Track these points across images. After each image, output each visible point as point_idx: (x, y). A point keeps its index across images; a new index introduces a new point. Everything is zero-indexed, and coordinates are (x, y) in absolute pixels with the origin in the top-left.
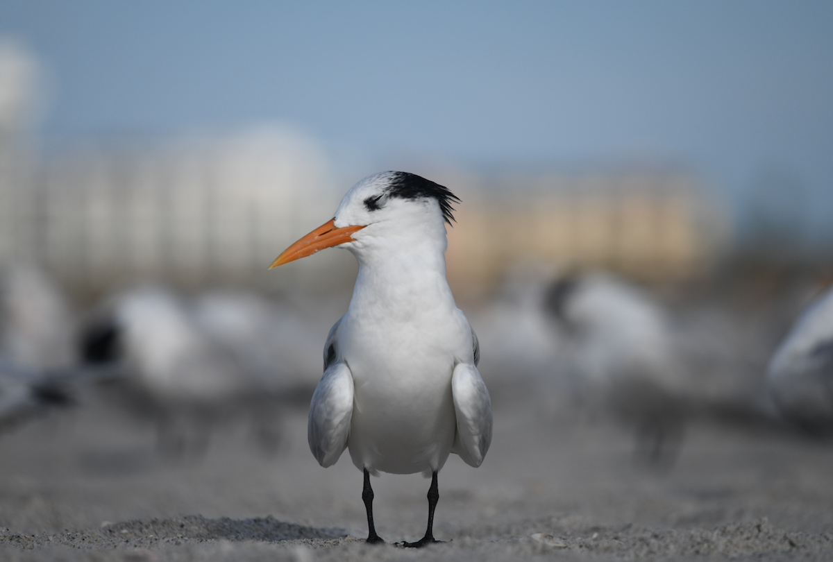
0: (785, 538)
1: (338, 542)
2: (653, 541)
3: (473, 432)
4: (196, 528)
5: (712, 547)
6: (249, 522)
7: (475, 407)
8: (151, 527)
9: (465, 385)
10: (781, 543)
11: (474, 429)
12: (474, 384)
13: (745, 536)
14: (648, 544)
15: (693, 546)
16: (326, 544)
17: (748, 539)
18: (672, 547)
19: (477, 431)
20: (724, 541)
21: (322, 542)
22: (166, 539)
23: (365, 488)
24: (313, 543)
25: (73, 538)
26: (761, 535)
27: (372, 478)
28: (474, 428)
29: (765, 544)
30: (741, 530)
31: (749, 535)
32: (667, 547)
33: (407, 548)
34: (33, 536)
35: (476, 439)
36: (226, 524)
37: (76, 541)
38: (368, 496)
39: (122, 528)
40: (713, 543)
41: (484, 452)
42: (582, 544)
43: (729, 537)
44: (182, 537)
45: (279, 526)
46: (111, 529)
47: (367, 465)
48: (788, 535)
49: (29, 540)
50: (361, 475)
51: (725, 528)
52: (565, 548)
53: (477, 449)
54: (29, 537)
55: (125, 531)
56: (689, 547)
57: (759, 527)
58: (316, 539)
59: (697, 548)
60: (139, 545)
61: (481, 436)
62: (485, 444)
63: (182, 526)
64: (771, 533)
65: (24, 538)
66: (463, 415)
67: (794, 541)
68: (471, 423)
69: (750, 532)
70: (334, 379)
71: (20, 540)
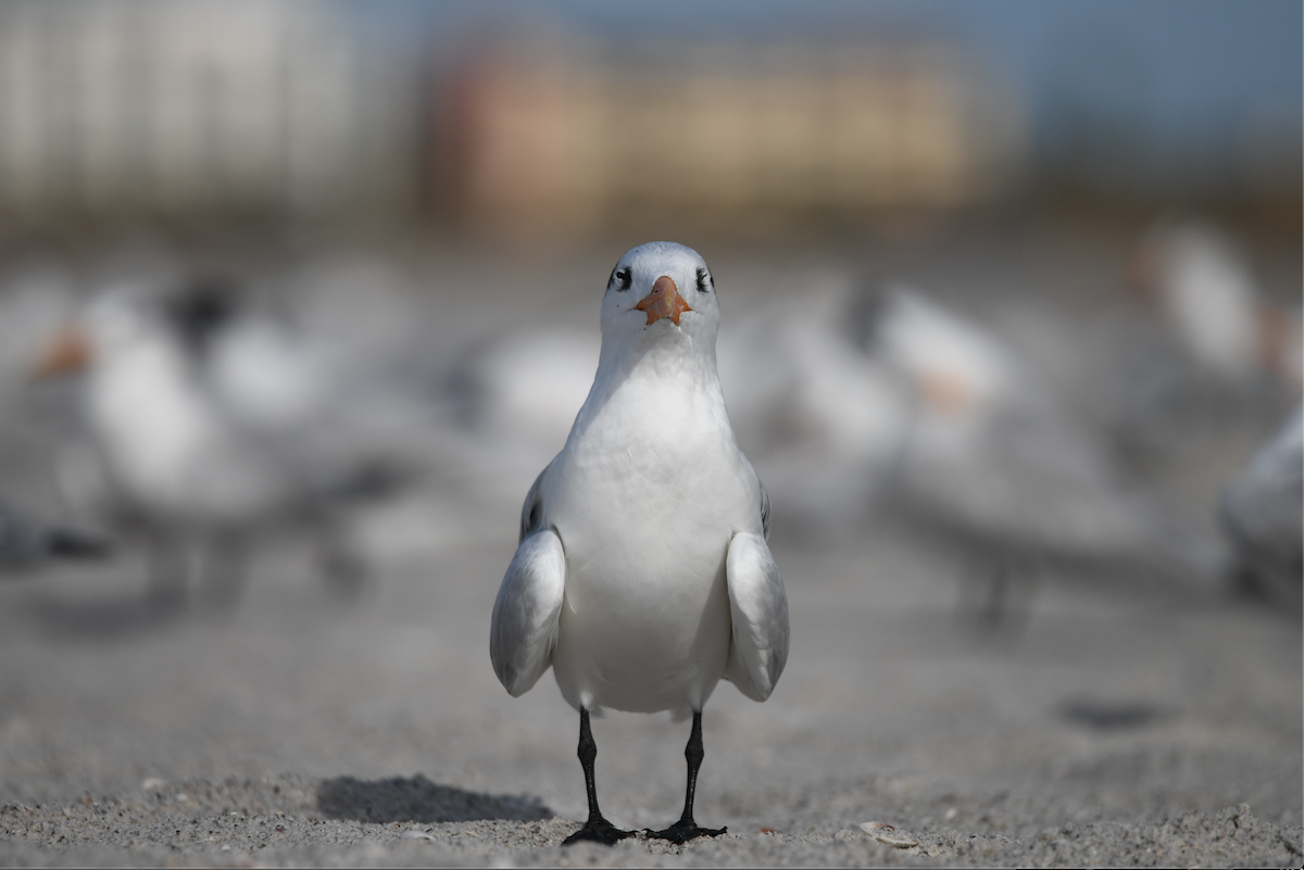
0: (1279, 839)
1: (539, 828)
2: (1062, 841)
3: (758, 643)
4: (300, 793)
5: (1160, 853)
6: (385, 784)
7: (762, 603)
8: (226, 791)
9: (749, 567)
10: (1272, 846)
11: (761, 639)
12: (762, 567)
13: (1213, 834)
14: (1054, 847)
15: (1128, 852)
16: (519, 831)
17: (1218, 839)
18: (1094, 851)
19: (766, 642)
20: (1179, 842)
21: (510, 825)
22: (258, 820)
23: (582, 738)
24: (498, 828)
25: (104, 812)
26: (1240, 832)
27: (593, 722)
28: (760, 637)
29: (1246, 848)
30: (1207, 823)
31: (1219, 833)
32: (1085, 851)
33: (651, 840)
34: (38, 807)
35: (764, 655)
36: (349, 788)
37: (109, 817)
38: (587, 752)
39: (178, 792)
40: (1161, 847)
41: (774, 679)
42: (941, 840)
43: (1187, 837)
44: (283, 816)
45: (434, 792)
46: (160, 792)
47: (586, 700)
48: (1282, 834)
49: (32, 814)
50: (577, 716)
51: (1180, 821)
52: (913, 846)
53: (764, 671)
54: (31, 809)
55: (182, 797)
56: (1122, 854)
57: (1235, 819)
58: (501, 821)
59: (1134, 853)
60: (217, 830)
61: (771, 651)
62: (777, 665)
63: (277, 790)
64: (1256, 830)
65: (24, 810)
66: (743, 617)
67: (1294, 843)
68: (756, 628)
69: (1220, 827)
70: (536, 556)
71: (18, 814)
